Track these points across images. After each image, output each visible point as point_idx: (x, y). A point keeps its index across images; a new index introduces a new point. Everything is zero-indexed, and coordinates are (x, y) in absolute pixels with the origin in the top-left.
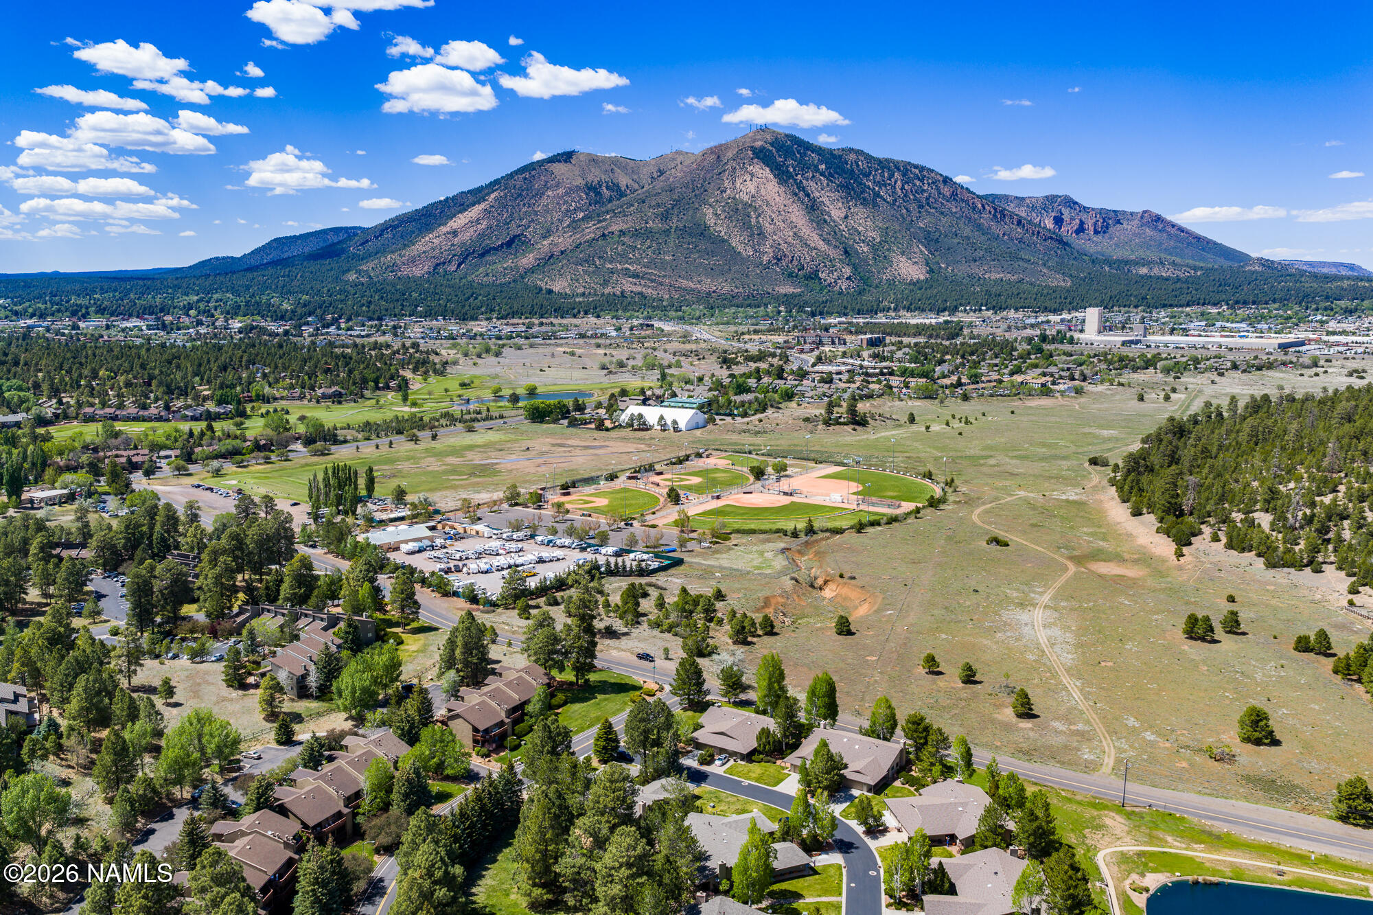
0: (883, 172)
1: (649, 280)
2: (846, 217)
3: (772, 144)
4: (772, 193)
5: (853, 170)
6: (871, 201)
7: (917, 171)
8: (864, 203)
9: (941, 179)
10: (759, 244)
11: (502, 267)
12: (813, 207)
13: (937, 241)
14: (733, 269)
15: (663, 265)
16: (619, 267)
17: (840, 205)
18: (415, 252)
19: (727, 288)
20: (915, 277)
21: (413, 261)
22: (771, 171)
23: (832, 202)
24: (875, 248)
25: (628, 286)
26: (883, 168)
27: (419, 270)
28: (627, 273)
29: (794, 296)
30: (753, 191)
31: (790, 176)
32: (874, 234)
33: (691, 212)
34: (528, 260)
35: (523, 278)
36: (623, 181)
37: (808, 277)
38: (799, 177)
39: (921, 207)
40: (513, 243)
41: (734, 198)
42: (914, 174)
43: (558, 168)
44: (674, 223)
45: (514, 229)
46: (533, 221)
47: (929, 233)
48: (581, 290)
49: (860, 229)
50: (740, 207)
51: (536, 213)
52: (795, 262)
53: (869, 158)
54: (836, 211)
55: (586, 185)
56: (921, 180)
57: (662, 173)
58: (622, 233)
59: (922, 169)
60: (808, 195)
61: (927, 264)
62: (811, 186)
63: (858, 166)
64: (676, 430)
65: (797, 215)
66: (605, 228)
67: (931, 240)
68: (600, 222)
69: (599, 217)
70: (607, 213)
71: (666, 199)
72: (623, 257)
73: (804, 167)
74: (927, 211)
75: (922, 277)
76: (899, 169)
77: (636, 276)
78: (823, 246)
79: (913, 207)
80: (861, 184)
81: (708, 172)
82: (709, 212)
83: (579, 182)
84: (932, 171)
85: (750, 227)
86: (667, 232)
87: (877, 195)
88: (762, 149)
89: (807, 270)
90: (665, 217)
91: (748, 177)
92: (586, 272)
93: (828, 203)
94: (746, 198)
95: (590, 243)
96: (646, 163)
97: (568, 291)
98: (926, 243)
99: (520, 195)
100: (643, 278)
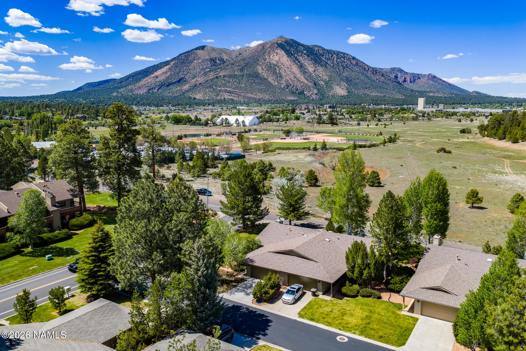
0: (329, 54)
1: (235, 94)
2: (315, 71)
3: (285, 42)
4: (285, 61)
5: (317, 54)
6: (325, 65)
7: (342, 55)
8: (322, 66)
9: (352, 58)
10: (280, 80)
11: (175, 90)
12: (301, 67)
13: (351, 81)
14: (270, 90)
15: (241, 88)
16: (223, 89)
17: (312, 66)
18: (141, 85)
19: (267, 97)
20: (343, 94)
21: (140, 88)
22: (285, 52)
23: (309, 65)
24: (326, 83)
25: (227, 96)
26: (329, 53)
27: (141, 92)
28: (226, 91)
29: (294, 100)
30: (277, 60)
31: (292, 55)
32: (326, 77)
33: (252, 68)
34: (186, 87)
35: (184, 94)
36: (225, 57)
37: (300, 94)
38: (296, 55)
39: (344, 68)
40: (180, 81)
41: (270, 63)
42: (341, 56)
43: (199, 52)
44: (245, 72)
45: (181, 76)
46: (188, 72)
47: (348, 78)
48: (208, 98)
49: (320, 75)
50: (272, 66)
51: (190, 69)
52: (295, 88)
53: (323, 49)
54: (311, 68)
55: (210, 59)
56: (344, 58)
57: (240, 54)
58: (224, 76)
59: (344, 54)
60: (299, 62)
61: (347, 89)
62: (301, 59)
63: (319, 52)
64: (244, 126)
65: (295, 69)
66: (217, 74)
67: (348, 81)
68: (215, 72)
69: (215, 70)
70: (219, 69)
71: (242, 63)
72: (225, 85)
73: (298, 51)
74: (346, 70)
75: (345, 94)
76: (335, 54)
77: (230, 92)
78: (305, 81)
79: (341, 68)
80: (320, 59)
81: (259, 53)
82: (259, 68)
83: (207, 57)
84: (348, 55)
85: (276, 74)
86: (242, 76)
87: (327, 63)
88: (281, 44)
89: (299, 90)
90: (242, 70)
91: (275, 54)
92: (209, 91)
93: (307, 65)
94: (275, 62)
95: (212, 80)
96: (234, 51)
97: (202, 98)
98: (346, 82)
99: (183, 62)
100: (233, 93)
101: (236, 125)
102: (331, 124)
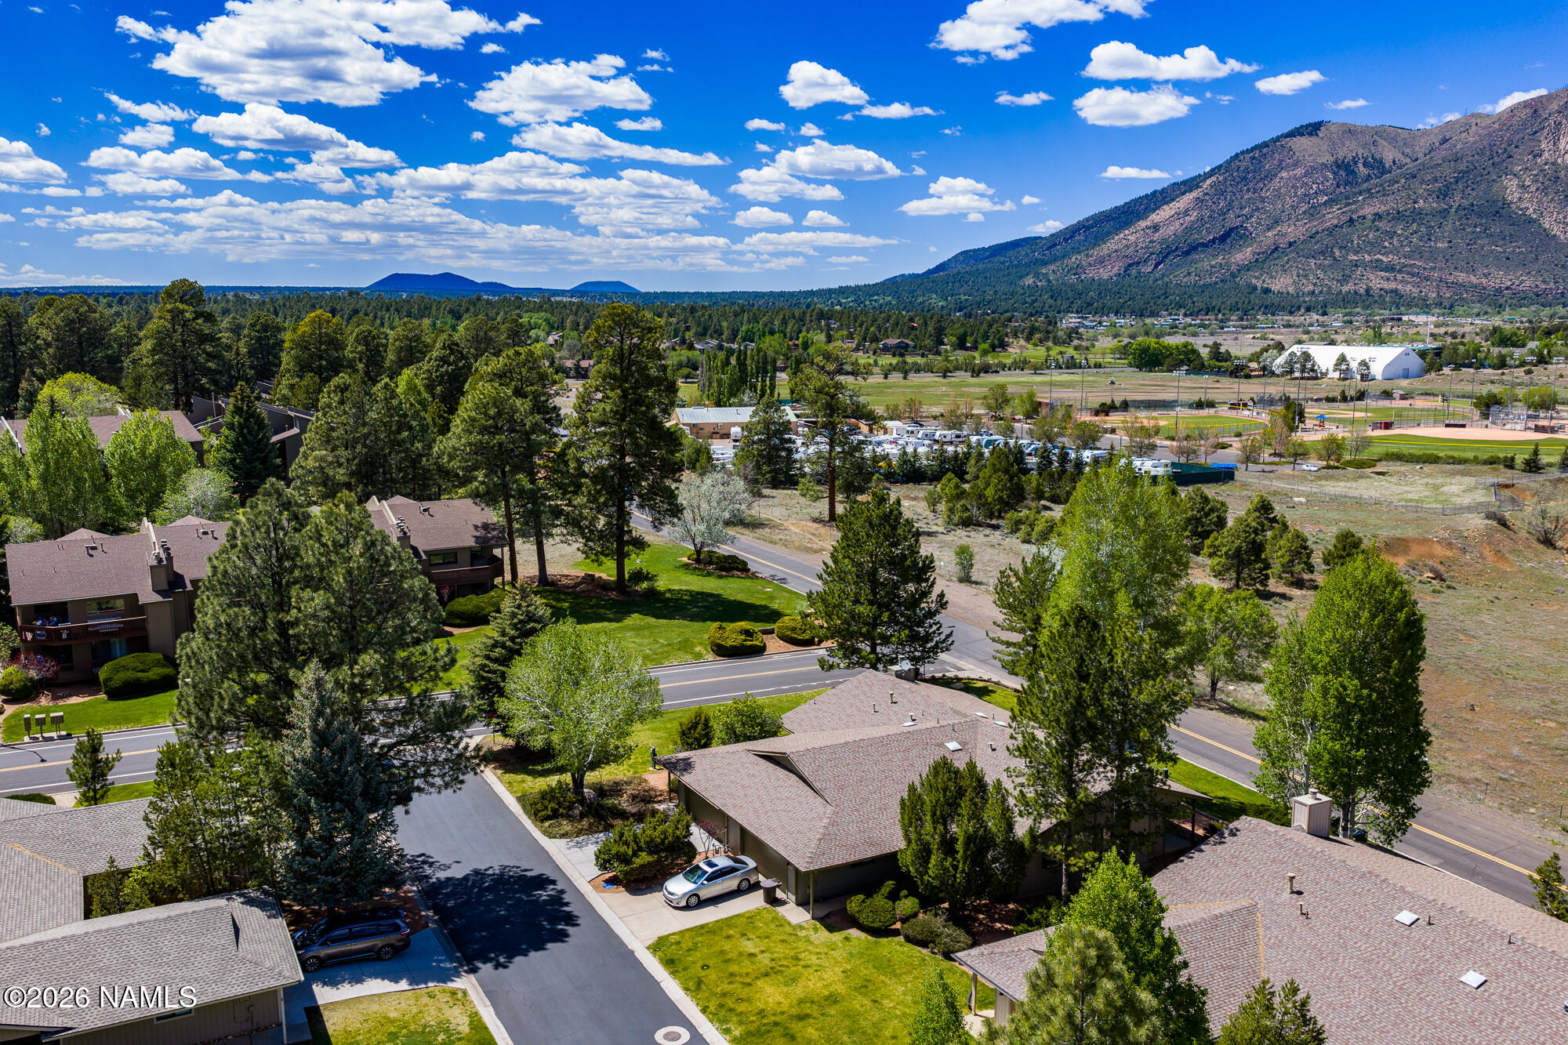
1: (1408, 273)
11: (1208, 264)
14: (1543, 257)
15: (1433, 255)
16: (1368, 258)
18: (1105, 251)
19: (1528, 283)
21: (1101, 261)
25: (1377, 282)
27: (1105, 273)
28: (1378, 266)
33: (1483, 186)
34: (1243, 255)
35: (1233, 276)
36: (1389, 155)
40: (1228, 237)
41: (1554, 164)
43: (1300, 143)
44: (1457, 200)
45: (1232, 221)
46: (1257, 209)
48: (1311, 288)
50: (1563, 173)
51: (1263, 200)
55: (1336, 162)
57: (1445, 141)
58: (1378, 216)
64: (1366, 378)
66: (1353, 212)
68: (1347, 205)
69: (1347, 199)
70: (1360, 193)
71: (1449, 172)
72: (1375, 246)
77: (1390, 268)
81: (1516, 132)
82: (1511, 184)
83: (1327, 159)
86: (1444, 213)
90: (1444, 194)
92: (1319, 266)
95: (1330, 231)
96: (1425, 133)
97: (1291, 289)
99: (1245, 178)
100: (1400, 271)
101: (1336, 375)
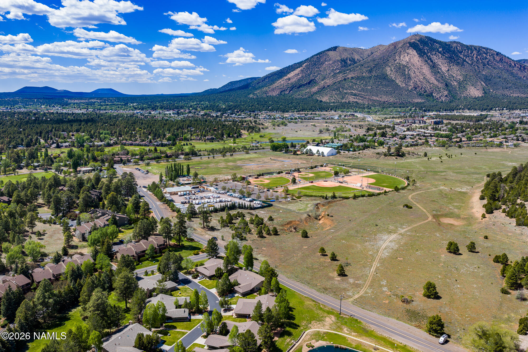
0: (468, 51)
1: (360, 97)
2: (448, 70)
3: (419, 41)
4: (416, 61)
5: (454, 51)
6: (461, 64)
7: (485, 50)
8: (458, 64)
9: (495, 53)
10: (408, 82)
11: (305, 91)
12: (434, 67)
13: (490, 80)
14: (396, 92)
15: (367, 91)
16: (349, 91)
17: (446, 65)
18: (274, 87)
19: (392, 100)
20: (477, 96)
21: (273, 90)
22: (417, 52)
23: (443, 64)
24: (460, 83)
25: (352, 99)
26: (468, 50)
27: (275, 94)
28: (352, 94)
29: (421, 103)
30: (408, 60)
31: (425, 53)
32: (460, 77)
33: (381, 69)
34: (315, 89)
35: (312, 96)
36: (356, 57)
37: (428, 96)
38: (429, 54)
39: (484, 65)
40: (311, 83)
41: (399, 63)
42: (483, 51)
43: (331, 53)
44: (374, 74)
45: (312, 77)
46: (319, 74)
47: (487, 76)
48: (333, 101)
49: (454, 75)
50: (401, 67)
51: (320, 71)
52: (423, 89)
53: (462, 45)
54: (444, 68)
55: (341, 59)
56: (486, 54)
57: (372, 53)
58: (352, 78)
59: (487, 49)
60: (432, 61)
61: (484, 90)
62: (434, 58)
63: (457, 48)
64: (323, 156)
65: (426, 70)
66: (346, 76)
67: (487, 79)
68: (344, 74)
69: (344, 72)
70: (348, 70)
71: (372, 65)
72: (351, 88)
73: (432, 49)
74: (487, 67)
75: (480, 96)
76: (476, 49)
77: (355, 95)
78: (436, 83)
79: (481, 66)
80: (457, 56)
81: (390, 53)
82: (388, 69)
83: (339, 58)
84: (492, 50)
85: (405, 75)
86: (370, 77)
87: (465, 61)
88: (414, 43)
89: (428, 92)
90: (370, 71)
91: (406, 55)
92: (336, 94)
93: (441, 64)
94: (404, 63)
95: (339, 82)
96: (366, 50)
97: (328, 101)
98: (485, 81)
99: (315, 64)
100: (358, 96)
101: (317, 154)
102: (397, 156)
